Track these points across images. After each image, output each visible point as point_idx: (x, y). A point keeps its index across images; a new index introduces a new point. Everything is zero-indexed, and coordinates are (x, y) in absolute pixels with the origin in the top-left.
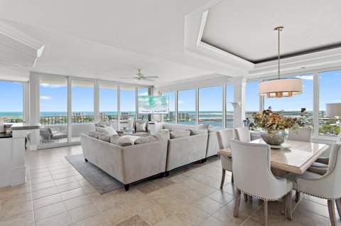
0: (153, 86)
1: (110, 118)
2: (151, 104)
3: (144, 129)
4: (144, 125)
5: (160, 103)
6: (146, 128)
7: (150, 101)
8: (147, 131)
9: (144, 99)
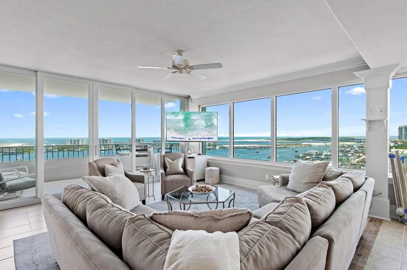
0: (188, 97)
1: (118, 148)
2: (187, 126)
3: (181, 170)
4: (180, 162)
5: (203, 123)
6: (184, 167)
7: (186, 120)
8: (186, 172)
9: (176, 117)
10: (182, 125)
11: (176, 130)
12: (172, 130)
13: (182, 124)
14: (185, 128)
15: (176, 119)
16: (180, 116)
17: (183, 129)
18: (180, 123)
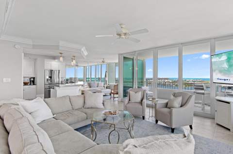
2: (230, 66)
7: (229, 60)
9: (220, 59)
10: (226, 66)
11: (221, 72)
12: (217, 71)
13: (225, 64)
14: (228, 69)
15: (220, 60)
16: (223, 57)
17: (226, 69)
18: (224, 63)
